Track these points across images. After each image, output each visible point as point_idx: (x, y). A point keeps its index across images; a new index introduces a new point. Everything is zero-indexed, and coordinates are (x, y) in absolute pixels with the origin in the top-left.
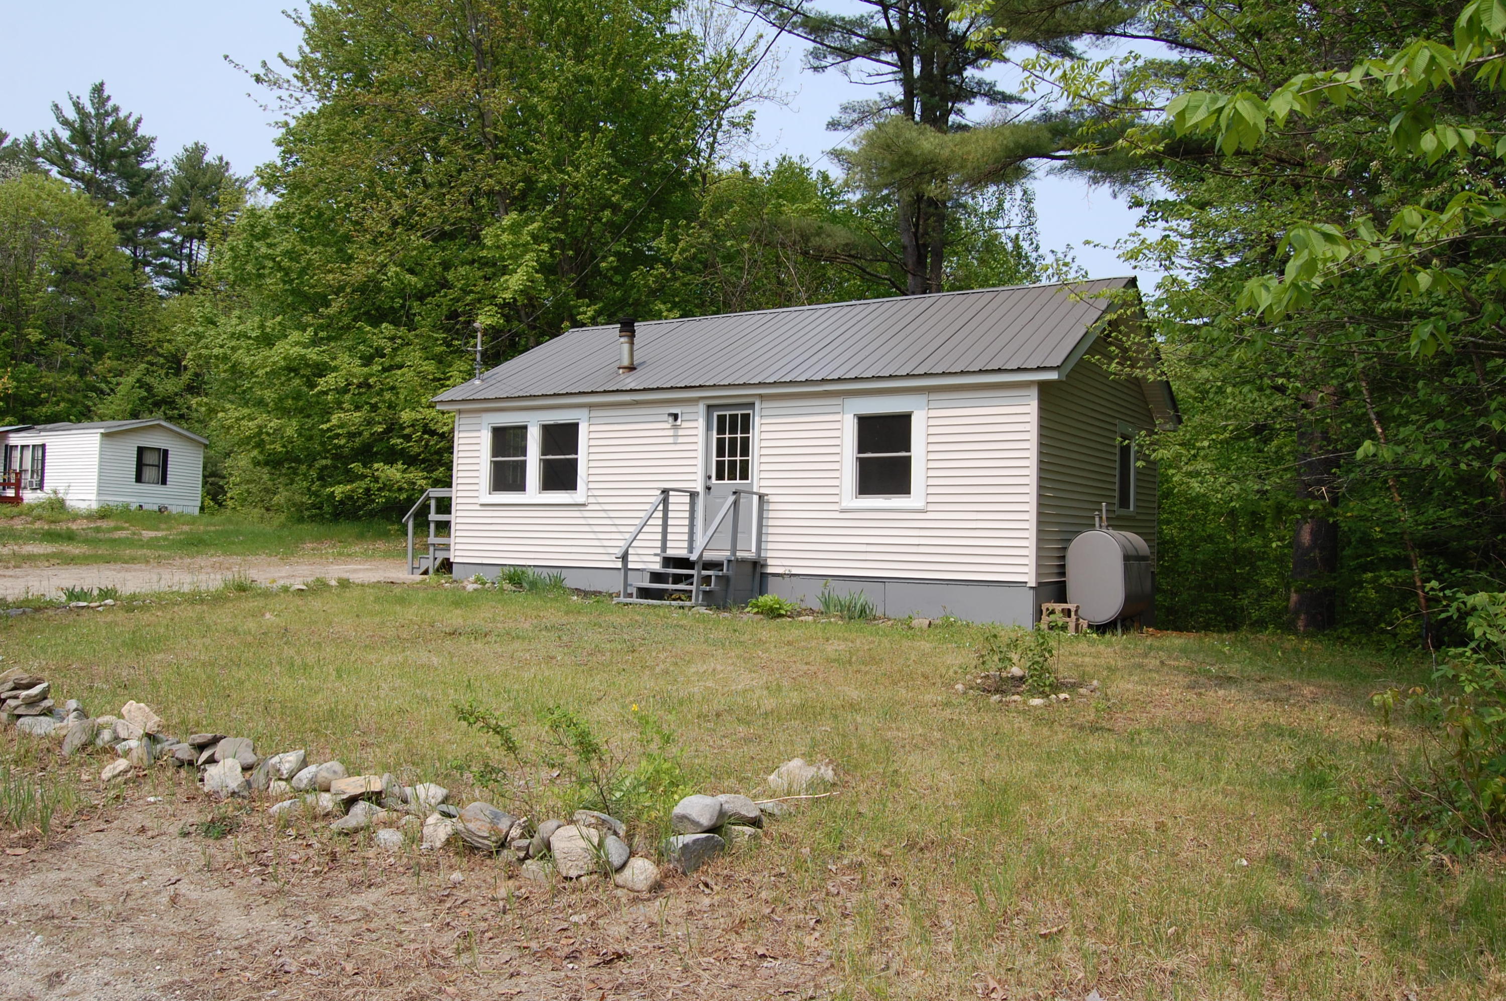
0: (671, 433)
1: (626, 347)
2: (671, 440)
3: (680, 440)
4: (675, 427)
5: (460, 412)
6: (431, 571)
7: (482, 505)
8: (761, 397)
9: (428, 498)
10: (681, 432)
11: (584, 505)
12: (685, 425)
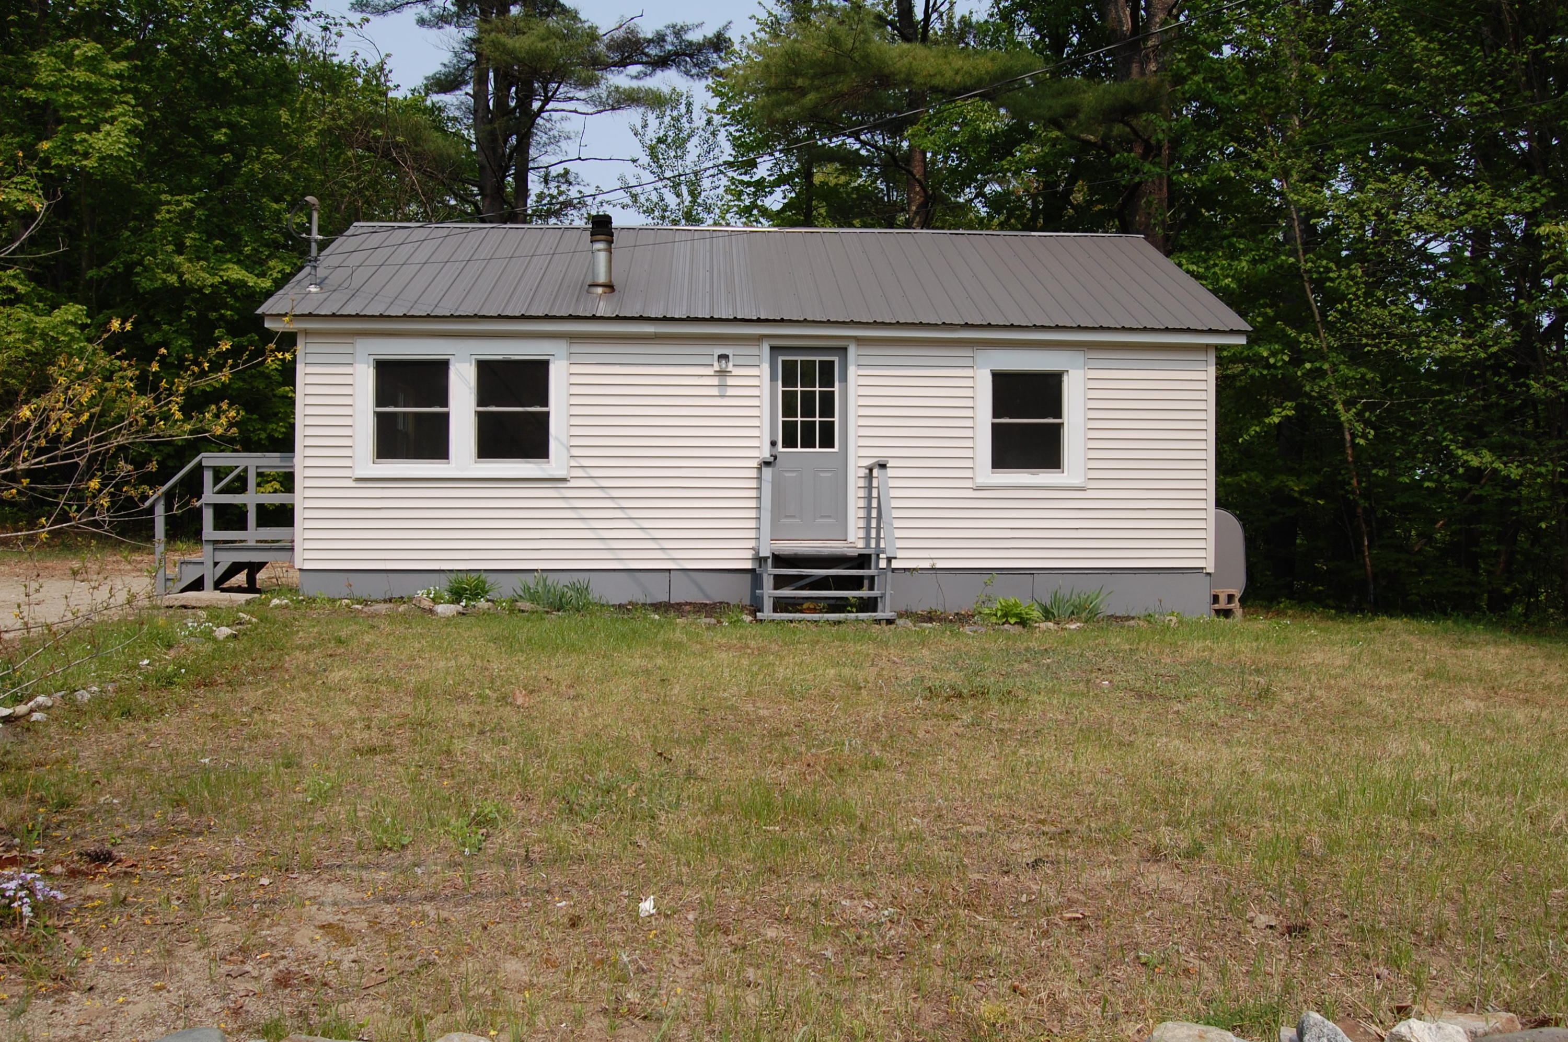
0: (715, 381)
1: (602, 257)
2: (715, 392)
3: (730, 392)
4: (722, 373)
5: (307, 333)
6: (209, 582)
7: (358, 480)
8: (860, 341)
9: (200, 468)
10: (730, 381)
11: (564, 480)
12: (736, 371)
